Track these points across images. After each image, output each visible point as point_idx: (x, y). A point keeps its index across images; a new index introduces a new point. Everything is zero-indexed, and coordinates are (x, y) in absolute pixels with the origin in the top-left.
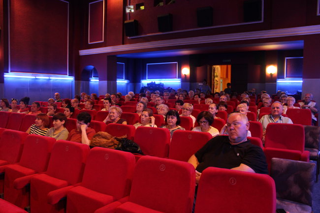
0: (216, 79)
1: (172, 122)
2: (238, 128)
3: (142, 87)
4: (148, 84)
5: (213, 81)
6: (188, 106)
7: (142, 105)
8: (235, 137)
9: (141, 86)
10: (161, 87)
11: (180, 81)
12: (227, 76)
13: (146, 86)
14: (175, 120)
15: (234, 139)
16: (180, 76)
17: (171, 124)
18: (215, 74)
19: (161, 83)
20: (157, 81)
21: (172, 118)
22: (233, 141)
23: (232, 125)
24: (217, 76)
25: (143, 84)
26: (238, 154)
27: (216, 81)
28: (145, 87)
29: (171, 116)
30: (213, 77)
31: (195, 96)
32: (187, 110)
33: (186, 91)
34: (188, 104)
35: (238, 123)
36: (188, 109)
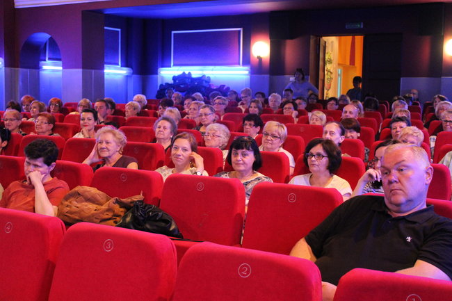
0: (328, 66)
1: (244, 163)
2: (408, 178)
3: (161, 85)
4: (174, 78)
5: (321, 73)
6: (276, 128)
7: (167, 124)
8: (401, 198)
9: (159, 83)
10: (205, 84)
11: (247, 72)
12: (352, 62)
13: (171, 82)
14: (250, 158)
15: (398, 205)
16: (247, 61)
17: (242, 168)
18: (327, 57)
19: (204, 76)
20: (196, 72)
21: (244, 155)
22: (394, 208)
23: (394, 172)
24: (330, 62)
25: (162, 78)
26: (409, 239)
27: (329, 71)
28: (167, 84)
29: (240, 152)
30: (321, 63)
31: (287, 106)
32: (274, 136)
33: (263, 95)
34: (275, 123)
35: (408, 167)
36: (277, 135)
